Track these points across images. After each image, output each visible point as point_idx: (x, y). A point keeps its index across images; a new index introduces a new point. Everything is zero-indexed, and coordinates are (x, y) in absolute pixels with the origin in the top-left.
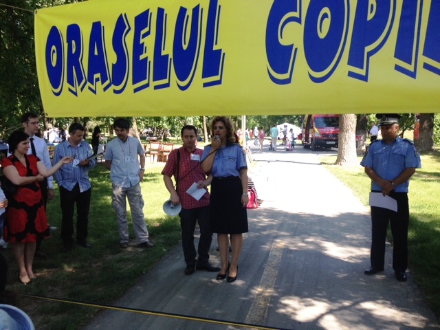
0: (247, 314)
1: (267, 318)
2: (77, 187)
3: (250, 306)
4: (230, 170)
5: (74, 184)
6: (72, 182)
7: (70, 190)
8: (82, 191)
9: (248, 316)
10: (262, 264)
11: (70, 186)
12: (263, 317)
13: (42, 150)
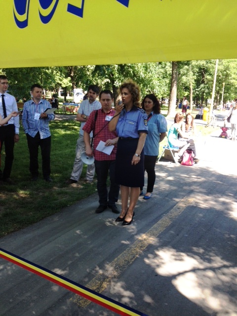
0: (117, 257)
1: (132, 264)
2: (38, 134)
3: (125, 250)
4: (129, 132)
5: (36, 132)
6: (35, 130)
7: (34, 137)
8: (42, 138)
9: (116, 259)
10: (162, 214)
11: (33, 134)
12: (129, 262)
13: (11, 104)
